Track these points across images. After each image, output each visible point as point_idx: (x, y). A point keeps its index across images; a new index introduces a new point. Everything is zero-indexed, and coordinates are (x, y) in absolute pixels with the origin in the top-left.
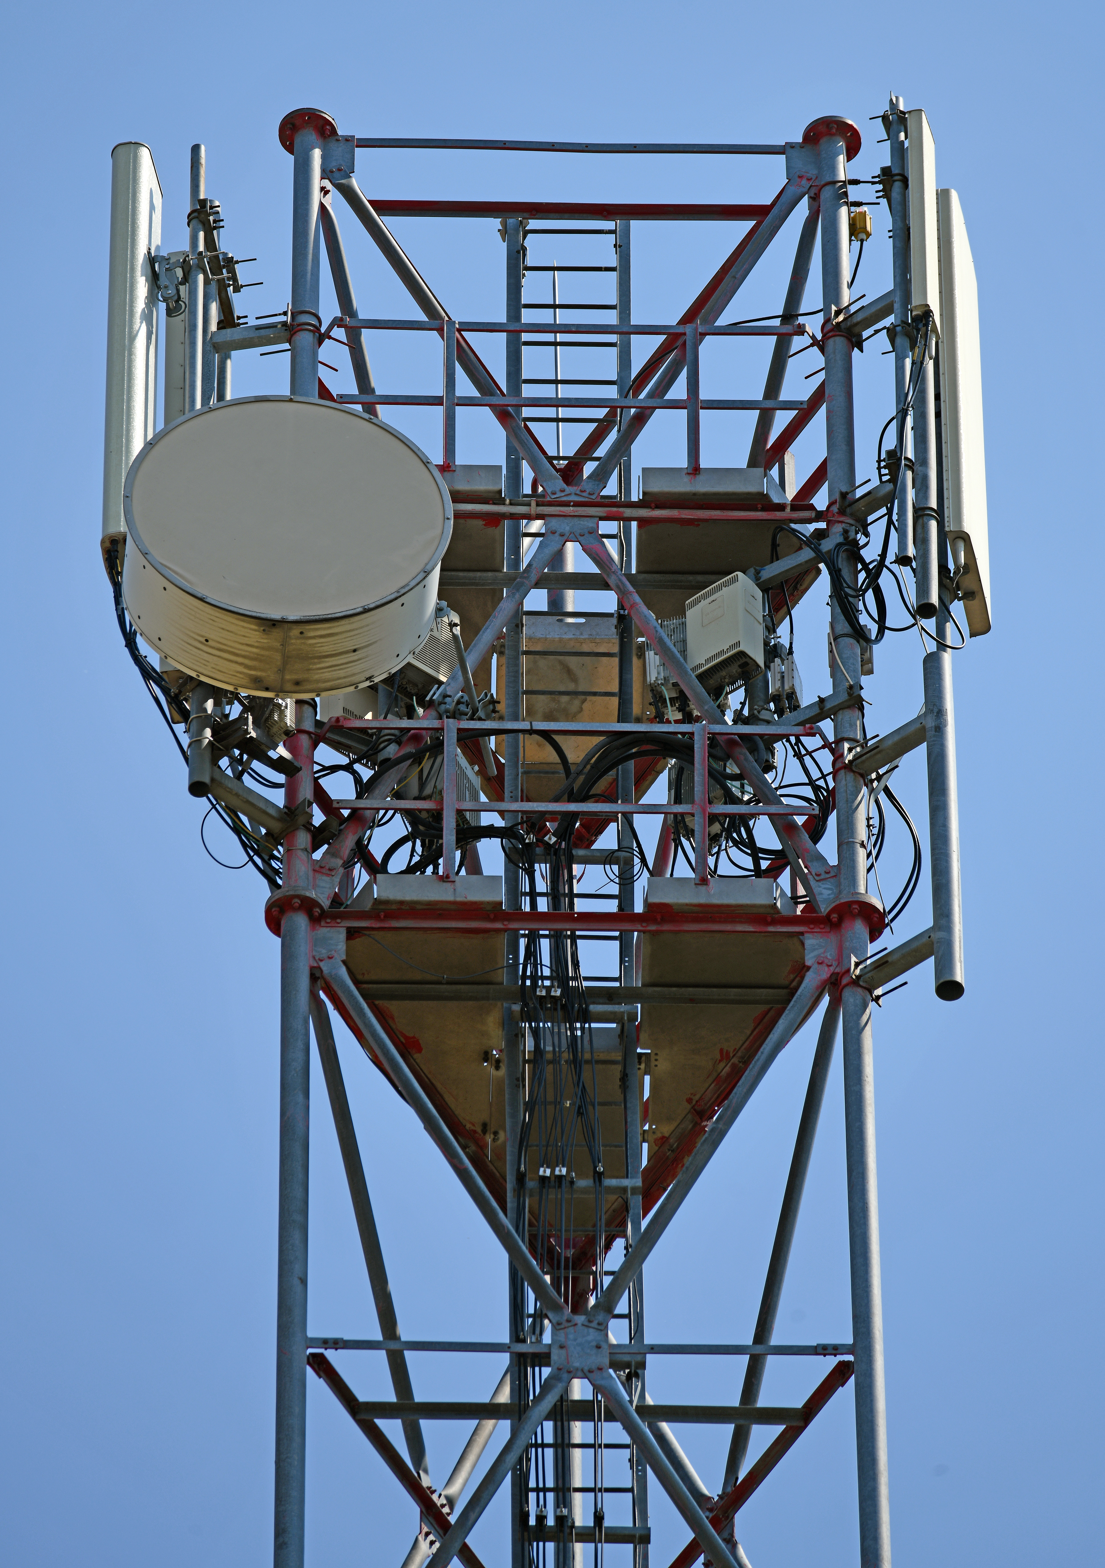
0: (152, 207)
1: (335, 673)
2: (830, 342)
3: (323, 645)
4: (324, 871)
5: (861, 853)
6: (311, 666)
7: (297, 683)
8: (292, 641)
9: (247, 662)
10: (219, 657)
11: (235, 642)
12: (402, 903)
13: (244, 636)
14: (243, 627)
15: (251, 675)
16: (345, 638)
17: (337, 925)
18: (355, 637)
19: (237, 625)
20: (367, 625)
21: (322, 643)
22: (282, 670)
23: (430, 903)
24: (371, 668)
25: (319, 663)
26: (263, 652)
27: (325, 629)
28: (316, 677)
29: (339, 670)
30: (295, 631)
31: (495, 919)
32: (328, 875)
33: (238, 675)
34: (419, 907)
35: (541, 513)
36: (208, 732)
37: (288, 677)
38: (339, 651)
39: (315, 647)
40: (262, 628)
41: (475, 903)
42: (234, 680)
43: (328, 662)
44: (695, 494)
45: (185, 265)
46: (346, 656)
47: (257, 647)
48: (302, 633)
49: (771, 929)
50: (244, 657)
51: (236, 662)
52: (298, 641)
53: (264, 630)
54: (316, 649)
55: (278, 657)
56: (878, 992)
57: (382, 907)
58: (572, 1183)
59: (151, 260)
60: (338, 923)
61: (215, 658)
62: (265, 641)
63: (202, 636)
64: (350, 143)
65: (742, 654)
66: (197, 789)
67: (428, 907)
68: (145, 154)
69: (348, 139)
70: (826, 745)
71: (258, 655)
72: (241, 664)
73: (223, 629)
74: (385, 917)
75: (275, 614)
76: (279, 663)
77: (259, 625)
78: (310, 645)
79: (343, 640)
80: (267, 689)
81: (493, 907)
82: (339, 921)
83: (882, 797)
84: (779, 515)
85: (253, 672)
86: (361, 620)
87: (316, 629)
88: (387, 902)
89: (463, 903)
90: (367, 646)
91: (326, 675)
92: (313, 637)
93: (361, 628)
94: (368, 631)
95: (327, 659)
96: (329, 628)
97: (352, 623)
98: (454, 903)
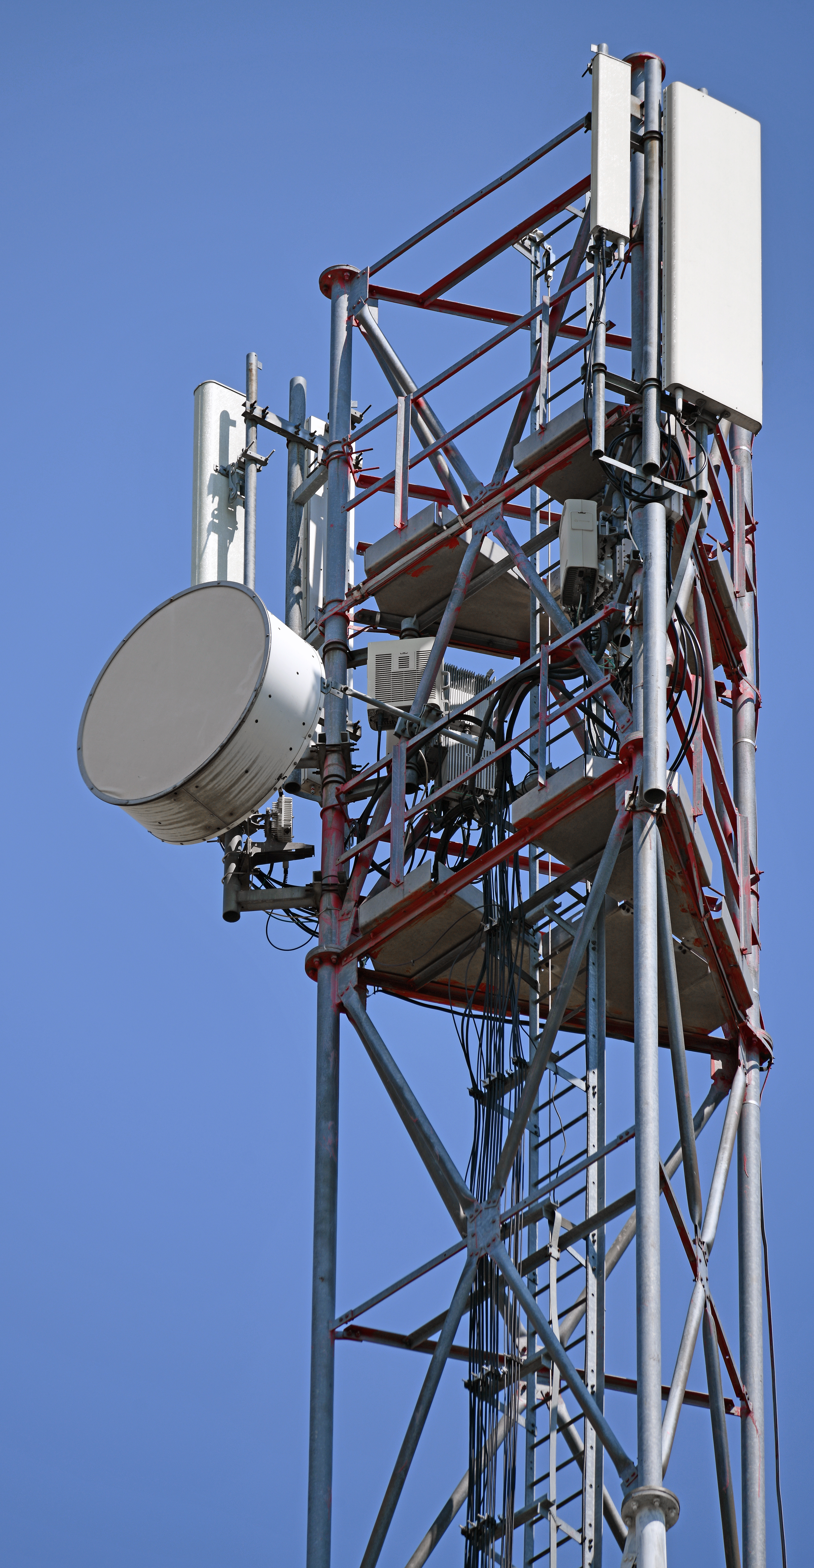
1: (247, 793)
3: (219, 784)
4: (344, 917)
6: (227, 800)
7: (231, 814)
8: (198, 794)
9: (189, 822)
10: (175, 828)
11: (170, 815)
12: (376, 920)
13: (170, 810)
14: (164, 805)
15: (201, 827)
16: (230, 770)
17: (351, 959)
18: (236, 765)
19: (159, 806)
20: (238, 752)
21: (216, 784)
22: (213, 814)
23: (391, 910)
24: (274, 771)
25: (230, 794)
26: (190, 812)
27: (208, 775)
28: (238, 803)
29: (249, 788)
30: (192, 789)
31: (437, 893)
32: (346, 919)
33: (193, 832)
34: (389, 916)
35: (467, 522)
37: (221, 815)
38: (235, 780)
39: (216, 788)
40: (173, 800)
41: (416, 892)
43: (235, 789)
44: (545, 448)
46: (244, 778)
47: (184, 811)
48: (197, 787)
49: (596, 793)
50: (184, 820)
51: (185, 826)
52: (202, 792)
53: (174, 800)
54: (218, 788)
55: (201, 808)
57: (368, 930)
60: (351, 957)
61: (174, 830)
62: (183, 805)
63: (156, 822)
64: (365, 275)
65: (572, 568)
66: (232, 915)
67: (393, 913)
69: (364, 273)
71: (189, 814)
72: (189, 825)
73: (157, 813)
74: (374, 936)
75: (168, 787)
76: (206, 811)
77: (168, 799)
78: (211, 789)
79: (230, 772)
80: (219, 829)
81: (430, 887)
82: (351, 955)
85: (200, 825)
86: (228, 754)
87: (203, 779)
88: (367, 925)
89: (410, 897)
90: (254, 762)
91: (244, 797)
92: (208, 784)
93: (235, 757)
94: (243, 754)
95: (233, 789)
96: (211, 773)
97: (224, 759)
98: (405, 900)
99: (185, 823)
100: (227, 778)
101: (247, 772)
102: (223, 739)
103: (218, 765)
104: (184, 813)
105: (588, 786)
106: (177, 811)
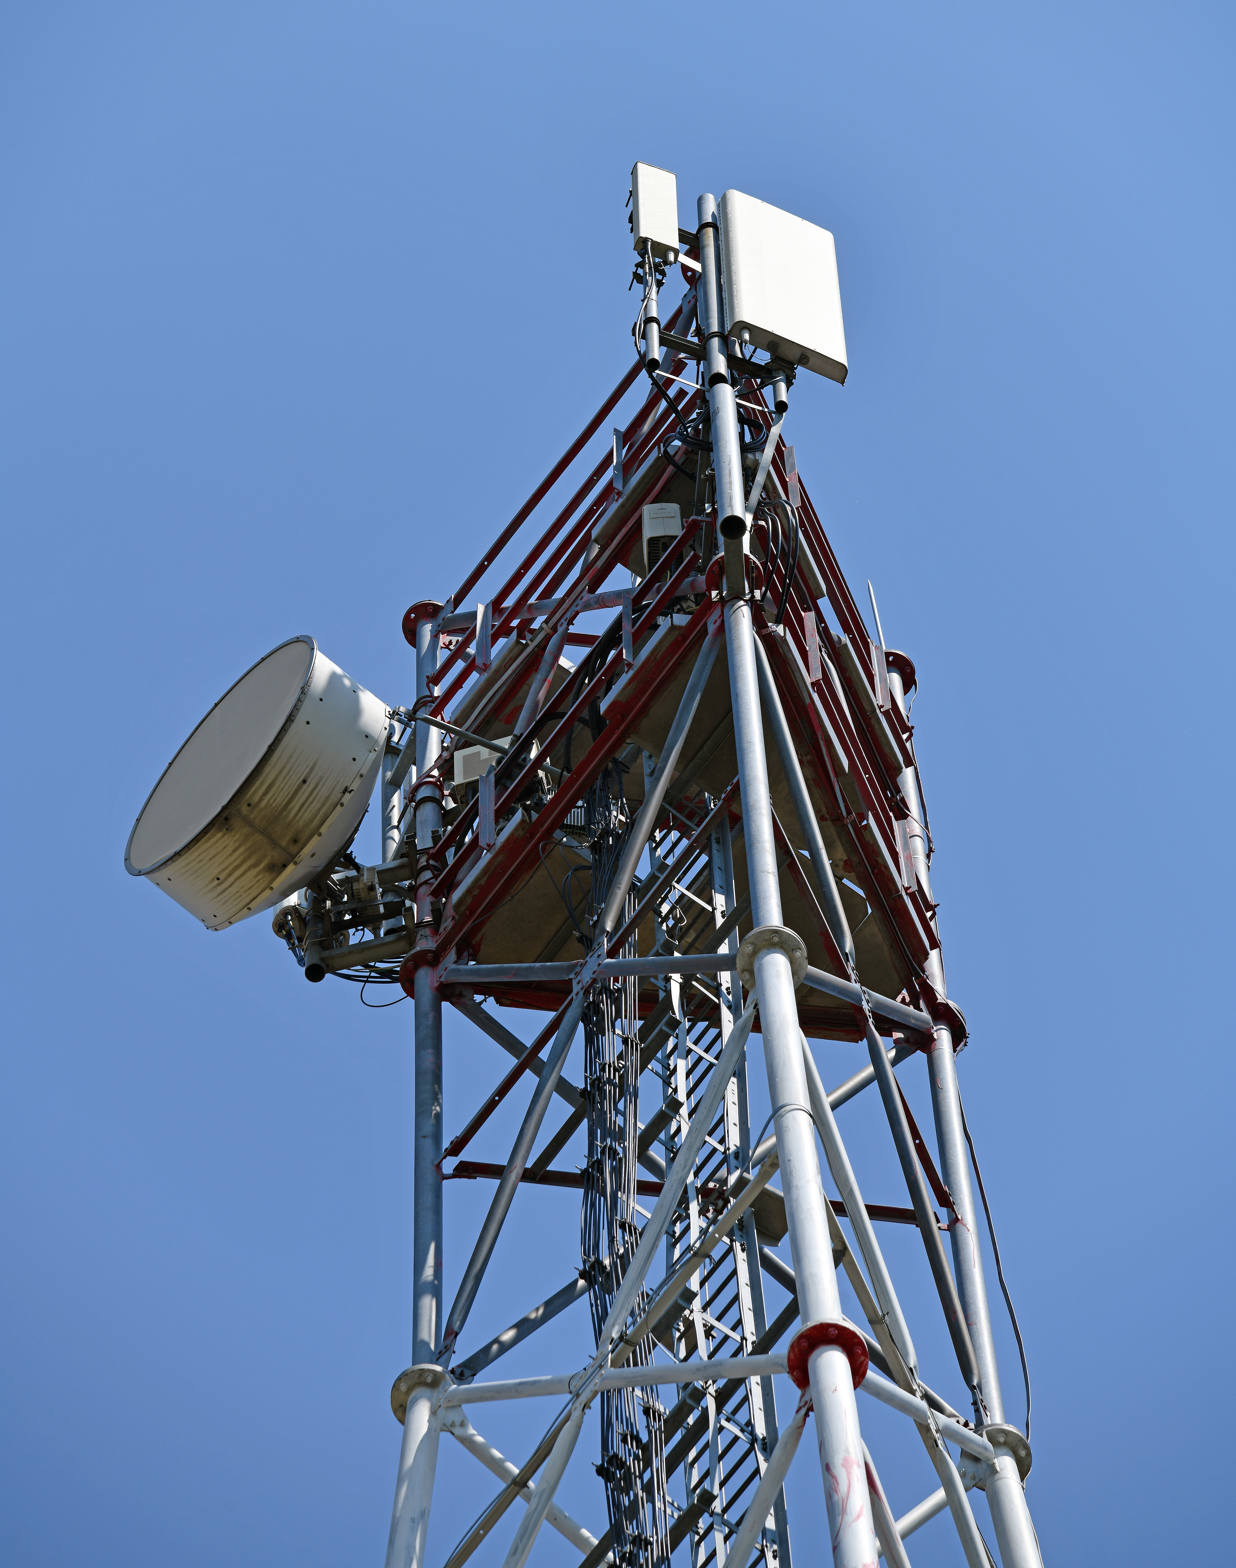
1: (309, 810)
3: (274, 798)
6: (287, 821)
7: (295, 841)
8: (252, 816)
9: (249, 863)
11: (227, 858)
13: (225, 848)
19: (211, 846)
21: (271, 799)
22: (274, 844)
24: (338, 783)
25: (290, 812)
26: (248, 845)
27: (260, 787)
28: (301, 823)
29: (310, 803)
33: (257, 879)
37: (284, 843)
38: (292, 792)
40: (224, 830)
41: (508, 839)
42: (262, 885)
43: (294, 806)
46: (302, 790)
47: (240, 846)
48: (249, 805)
50: (243, 862)
51: (246, 871)
52: (255, 812)
53: (227, 830)
54: (274, 805)
55: (258, 837)
61: (236, 884)
62: (237, 836)
63: (213, 880)
66: (315, 974)
71: (247, 850)
72: (250, 868)
73: (211, 859)
74: (470, 914)
75: (215, 809)
76: (265, 841)
77: (220, 829)
78: (266, 807)
79: (285, 782)
85: (262, 865)
86: (279, 758)
87: (255, 792)
90: (312, 770)
91: (306, 815)
92: (261, 800)
93: (287, 762)
94: (297, 760)
95: (291, 805)
96: (262, 783)
97: (275, 764)
99: (245, 867)
100: (282, 790)
101: (304, 781)
102: (269, 738)
103: (269, 772)
104: (241, 850)
106: (233, 848)
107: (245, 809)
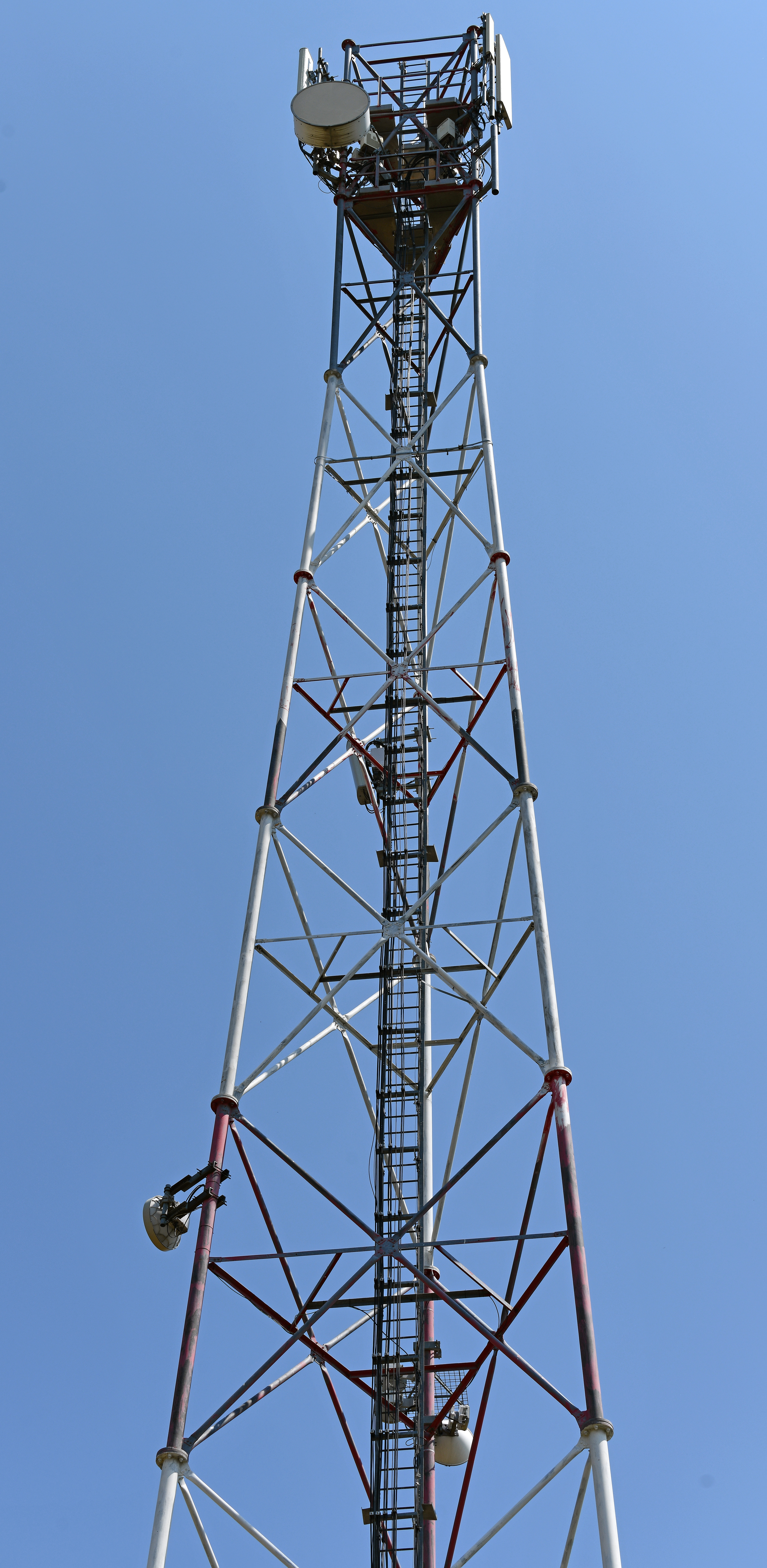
0: (309, 62)
1: (344, 140)
2: (472, 71)
3: (340, 132)
4: (348, 190)
5: (477, 171)
6: (338, 139)
7: (335, 144)
8: (332, 132)
9: (323, 139)
10: (316, 139)
11: (319, 134)
12: (366, 193)
14: (320, 130)
17: (350, 201)
18: (348, 130)
20: (350, 127)
22: (331, 140)
23: (372, 193)
24: (353, 139)
26: (326, 136)
28: (340, 141)
33: (321, 143)
36: (318, 161)
37: (333, 142)
38: (344, 134)
40: (325, 130)
41: (383, 191)
42: (320, 145)
44: (438, 104)
45: (316, 72)
46: (346, 135)
47: (324, 135)
52: (334, 132)
54: (339, 134)
55: (330, 137)
56: (480, 199)
58: (408, 248)
59: (308, 72)
62: (326, 133)
63: (311, 134)
65: (449, 134)
66: (315, 173)
68: (307, 51)
69: (358, 46)
70: (470, 151)
73: (315, 132)
75: (327, 125)
77: (324, 128)
78: (337, 133)
79: (345, 131)
80: (329, 146)
83: (483, 161)
84: (459, 106)
85: (324, 142)
87: (338, 128)
88: (363, 194)
89: (380, 192)
90: (352, 132)
95: (342, 136)
96: (341, 128)
97: (346, 126)
98: (378, 192)
99: (321, 139)
100: (343, 132)
101: (348, 134)
102: (350, 120)
103: (344, 127)
105: (454, 186)
106: (322, 133)
107: (333, 130)
